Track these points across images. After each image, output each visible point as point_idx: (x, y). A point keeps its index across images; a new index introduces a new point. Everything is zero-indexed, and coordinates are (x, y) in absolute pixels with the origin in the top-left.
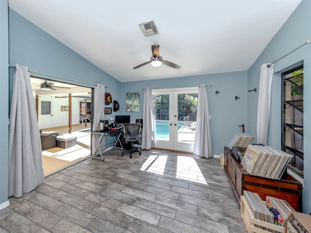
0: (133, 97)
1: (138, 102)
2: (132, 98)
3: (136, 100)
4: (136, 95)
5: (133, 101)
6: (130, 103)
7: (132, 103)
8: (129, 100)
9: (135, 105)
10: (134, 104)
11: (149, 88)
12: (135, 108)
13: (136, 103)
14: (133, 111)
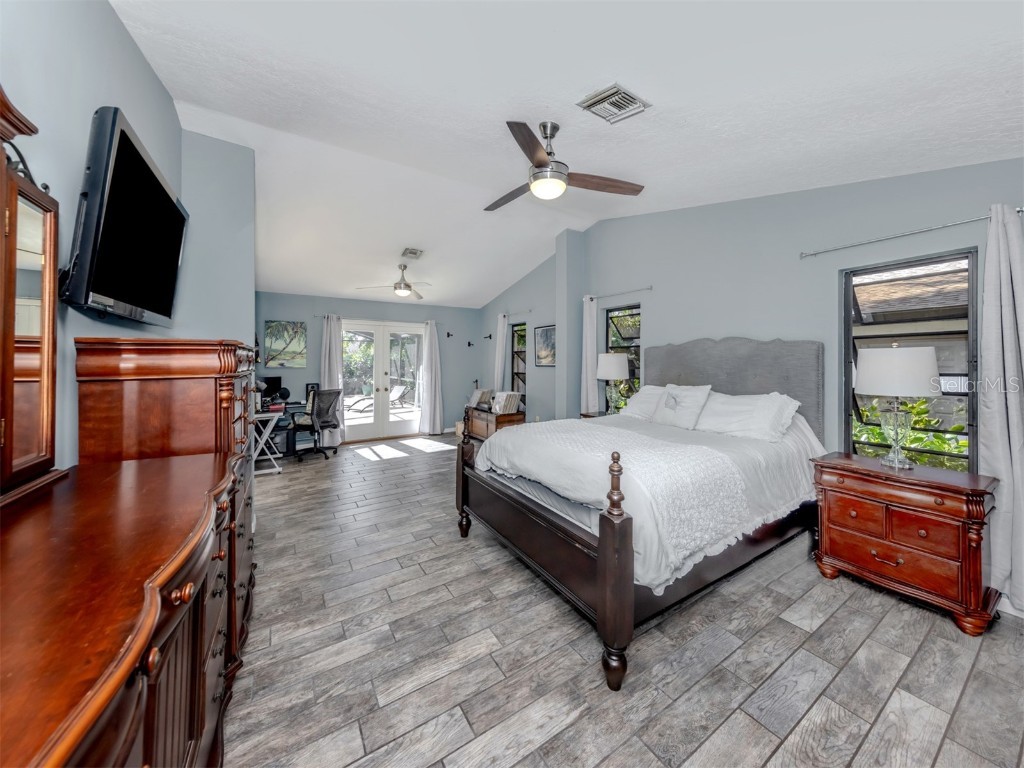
0: (288, 332)
1: (303, 345)
2: (286, 333)
3: (295, 341)
4: (298, 327)
5: (288, 341)
6: (278, 345)
7: (284, 345)
8: (274, 339)
9: (294, 352)
10: (289, 349)
11: (335, 316)
12: (293, 358)
13: (297, 346)
14: (287, 364)
